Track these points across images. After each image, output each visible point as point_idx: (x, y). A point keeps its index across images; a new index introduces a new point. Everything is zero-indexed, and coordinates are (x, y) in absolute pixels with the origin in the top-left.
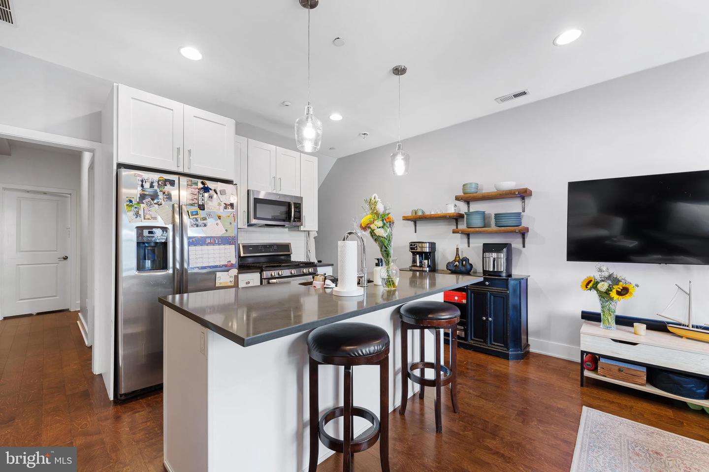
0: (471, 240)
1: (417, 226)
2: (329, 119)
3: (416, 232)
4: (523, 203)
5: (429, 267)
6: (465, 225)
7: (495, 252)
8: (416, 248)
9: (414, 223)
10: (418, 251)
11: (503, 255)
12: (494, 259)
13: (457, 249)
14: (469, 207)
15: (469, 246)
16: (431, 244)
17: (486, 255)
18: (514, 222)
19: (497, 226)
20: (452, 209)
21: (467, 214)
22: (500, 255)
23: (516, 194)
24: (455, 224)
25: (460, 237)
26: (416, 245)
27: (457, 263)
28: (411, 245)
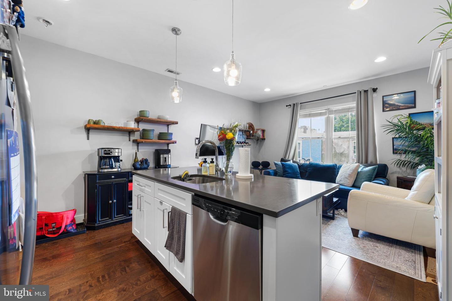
3: (88, 139)
4: (168, 128)
5: (119, 168)
6: (137, 136)
7: (166, 154)
8: (111, 154)
9: (87, 131)
10: (112, 155)
11: (170, 155)
12: (165, 158)
13: (136, 153)
14: (138, 125)
15: (138, 151)
16: (120, 150)
17: (162, 156)
18: (169, 138)
19: (159, 139)
20: (132, 125)
21: (144, 130)
22: (169, 156)
23: (173, 123)
24: (128, 135)
25: (131, 145)
26: (111, 151)
27: (140, 163)
28: (105, 151)
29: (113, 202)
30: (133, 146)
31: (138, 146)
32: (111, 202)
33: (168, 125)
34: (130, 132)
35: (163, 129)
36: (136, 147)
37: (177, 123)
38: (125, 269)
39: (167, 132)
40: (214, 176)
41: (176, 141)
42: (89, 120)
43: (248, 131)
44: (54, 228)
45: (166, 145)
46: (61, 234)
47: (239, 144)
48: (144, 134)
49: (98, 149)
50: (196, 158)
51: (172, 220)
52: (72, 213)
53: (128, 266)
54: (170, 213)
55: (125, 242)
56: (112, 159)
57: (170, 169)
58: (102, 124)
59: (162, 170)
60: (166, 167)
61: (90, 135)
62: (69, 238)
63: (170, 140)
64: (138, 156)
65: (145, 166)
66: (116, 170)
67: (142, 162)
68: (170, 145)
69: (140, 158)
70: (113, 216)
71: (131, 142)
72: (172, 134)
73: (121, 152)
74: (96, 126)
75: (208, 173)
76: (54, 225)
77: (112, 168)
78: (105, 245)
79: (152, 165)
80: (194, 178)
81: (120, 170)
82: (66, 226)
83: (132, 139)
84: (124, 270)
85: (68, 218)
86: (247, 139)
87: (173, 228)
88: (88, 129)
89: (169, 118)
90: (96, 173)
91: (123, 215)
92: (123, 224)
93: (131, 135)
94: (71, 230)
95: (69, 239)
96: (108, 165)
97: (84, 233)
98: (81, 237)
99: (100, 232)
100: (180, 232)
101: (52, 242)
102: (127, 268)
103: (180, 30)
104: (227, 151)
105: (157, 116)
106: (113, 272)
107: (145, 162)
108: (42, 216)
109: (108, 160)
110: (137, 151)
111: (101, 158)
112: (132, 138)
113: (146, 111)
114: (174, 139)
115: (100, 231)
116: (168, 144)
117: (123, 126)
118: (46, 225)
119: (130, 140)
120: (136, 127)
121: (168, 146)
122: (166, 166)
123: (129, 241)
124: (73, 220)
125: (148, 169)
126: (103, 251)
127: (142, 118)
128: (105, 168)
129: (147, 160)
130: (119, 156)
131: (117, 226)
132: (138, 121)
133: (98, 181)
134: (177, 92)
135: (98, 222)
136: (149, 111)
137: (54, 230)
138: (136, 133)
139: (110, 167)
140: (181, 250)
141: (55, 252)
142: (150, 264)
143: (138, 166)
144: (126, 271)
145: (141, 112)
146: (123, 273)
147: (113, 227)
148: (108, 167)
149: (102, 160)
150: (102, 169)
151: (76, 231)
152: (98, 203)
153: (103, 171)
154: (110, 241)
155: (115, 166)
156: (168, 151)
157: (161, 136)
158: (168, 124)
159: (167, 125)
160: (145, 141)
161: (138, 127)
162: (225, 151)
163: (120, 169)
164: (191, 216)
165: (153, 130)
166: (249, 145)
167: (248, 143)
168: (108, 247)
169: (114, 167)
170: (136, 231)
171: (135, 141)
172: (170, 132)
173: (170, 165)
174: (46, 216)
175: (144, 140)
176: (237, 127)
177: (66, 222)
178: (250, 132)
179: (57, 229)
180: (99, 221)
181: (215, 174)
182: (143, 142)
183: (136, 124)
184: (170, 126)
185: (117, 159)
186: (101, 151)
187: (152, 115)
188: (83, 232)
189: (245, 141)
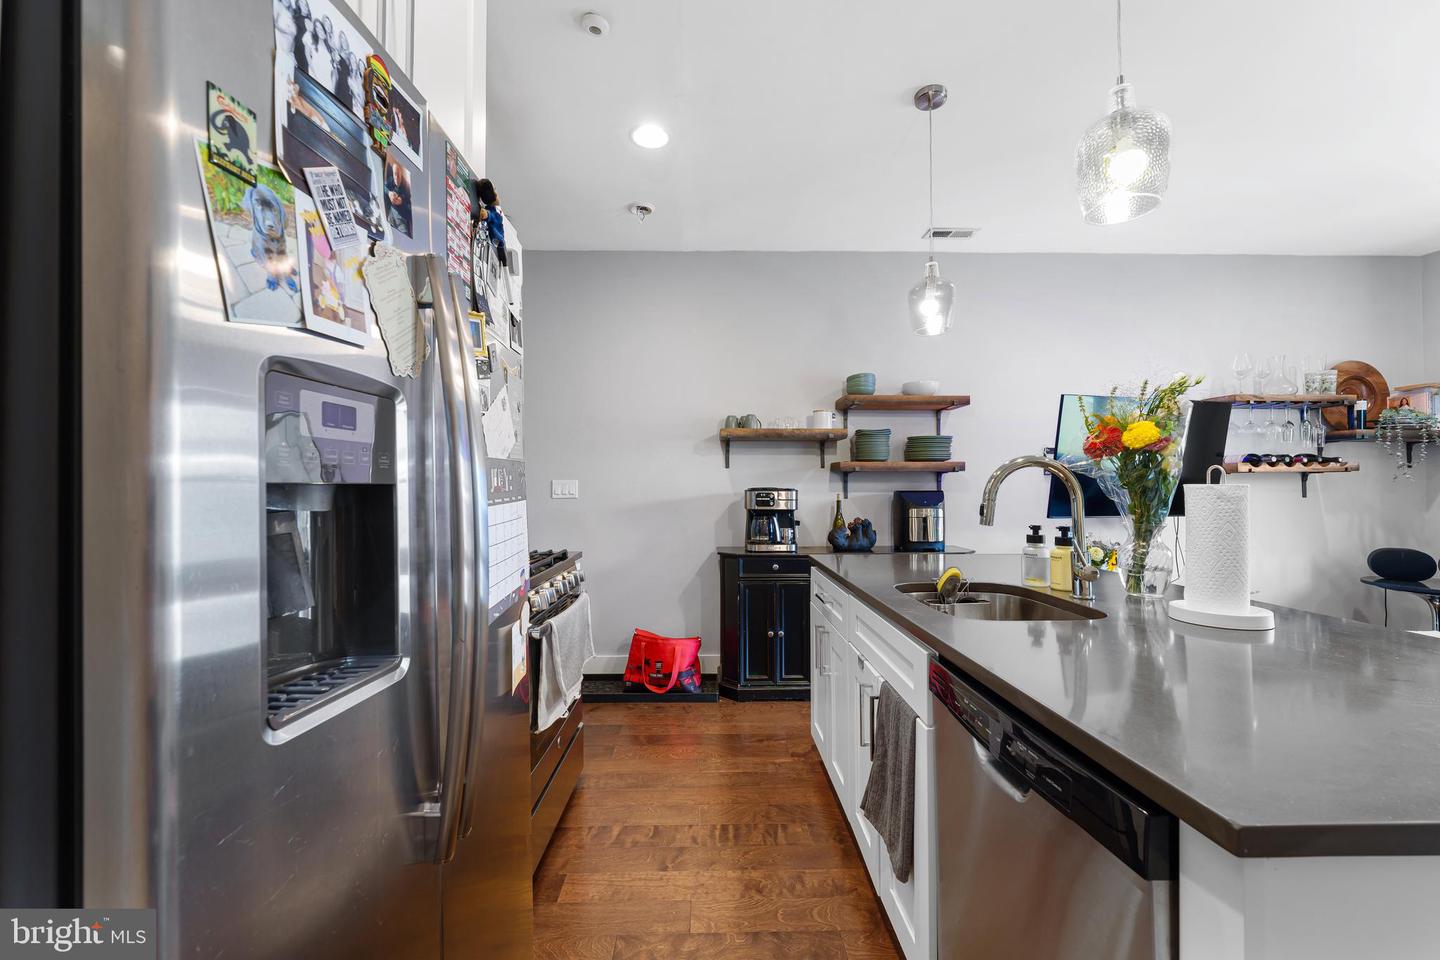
0: (850, 485)
1: (730, 453)
2: (631, 140)
3: (727, 466)
4: (938, 420)
5: (794, 543)
6: (841, 454)
7: (928, 506)
8: (772, 503)
9: (724, 445)
10: (775, 508)
11: (941, 511)
12: (925, 520)
13: (838, 502)
14: (846, 420)
15: (846, 497)
16: (794, 493)
17: (913, 512)
18: (938, 453)
19: (908, 459)
20: (828, 422)
21: (860, 434)
22: (937, 512)
23: (953, 404)
24: (819, 452)
25: (828, 478)
26: (772, 496)
27: (848, 532)
28: (758, 496)
29: (776, 634)
30: (831, 481)
31: (845, 482)
32: (771, 633)
33: (938, 412)
34: (822, 442)
35: (920, 426)
36: (840, 485)
37: (965, 401)
38: (776, 833)
39: (933, 433)
40: (1066, 597)
41: (964, 463)
42: (729, 417)
43: (1334, 403)
44: (658, 672)
45: (933, 478)
46: (670, 691)
47: (1272, 464)
48: (862, 444)
49: (746, 491)
50: (981, 523)
51: (881, 726)
52: (692, 645)
53: (785, 827)
54: (876, 701)
55: (792, 755)
56: (775, 519)
57: (941, 556)
58: (754, 426)
59: (914, 557)
60: (929, 547)
61: (730, 456)
62: (685, 704)
63: (943, 460)
64: (843, 510)
65: (863, 541)
66: (783, 548)
67: (854, 528)
68: (947, 478)
69: (848, 518)
70: (778, 674)
71: (826, 472)
72: (949, 439)
73: (797, 500)
74: (741, 432)
75: (1048, 584)
76: (659, 665)
77: (775, 542)
78: (749, 747)
79: (884, 538)
80: (985, 596)
81: (794, 549)
82: (680, 674)
83: (828, 464)
84: (771, 832)
85: (683, 656)
86: (1329, 439)
87: (885, 755)
88: (727, 442)
89: (938, 388)
90: (743, 553)
91: (801, 677)
92: (800, 703)
93: (826, 450)
94: (688, 687)
95: (684, 708)
96: (766, 535)
97: (715, 701)
98: (707, 709)
99: (747, 708)
100: (900, 776)
101: (655, 704)
102: (780, 831)
103: (941, 87)
104: (1132, 500)
105: (901, 386)
106: (747, 826)
107: (862, 528)
108: (641, 641)
109: (765, 522)
110: (841, 498)
111: (753, 515)
112: (830, 459)
113: (866, 375)
114: (955, 458)
115: (748, 705)
116: (938, 474)
117: (804, 426)
118: (647, 662)
119: (823, 466)
120: (840, 425)
121: (939, 482)
122: (926, 547)
123: (804, 755)
124: (695, 663)
125: (872, 552)
126: (740, 760)
127: (852, 397)
128: (761, 543)
129: (870, 523)
130: (792, 511)
131: (785, 704)
132: (844, 408)
133: (741, 575)
134: (936, 297)
135: (743, 682)
136: (874, 376)
137: (659, 678)
138: (839, 443)
139: (770, 539)
140: (901, 839)
141: (657, 731)
142: (842, 846)
143: (843, 541)
144: (776, 838)
145: (850, 379)
146: (770, 840)
147: (777, 705)
148: (767, 539)
149: (754, 521)
150: (753, 543)
151: (698, 691)
152: (742, 632)
153: (757, 548)
154: (762, 741)
155: (782, 538)
156: (935, 498)
157: (914, 448)
158: (938, 406)
159: (933, 410)
160: (862, 467)
161: (846, 427)
162: (1123, 498)
163: (794, 546)
164: (926, 728)
165: (887, 432)
166: (1346, 470)
167: (1336, 460)
168: (754, 755)
169: (779, 540)
170: (818, 730)
171: (835, 468)
172: (943, 433)
173: (943, 542)
174: (648, 642)
175: (857, 465)
176: (1181, 393)
177: (681, 664)
178: (1351, 408)
179: (665, 675)
180: (745, 679)
181: (1070, 588)
182: (857, 469)
183: (839, 418)
184: (944, 414)
185: (788, 518)
186: (751, 495)
187: (886, 386)
188: (712, 699)
189: (1320, 450)
